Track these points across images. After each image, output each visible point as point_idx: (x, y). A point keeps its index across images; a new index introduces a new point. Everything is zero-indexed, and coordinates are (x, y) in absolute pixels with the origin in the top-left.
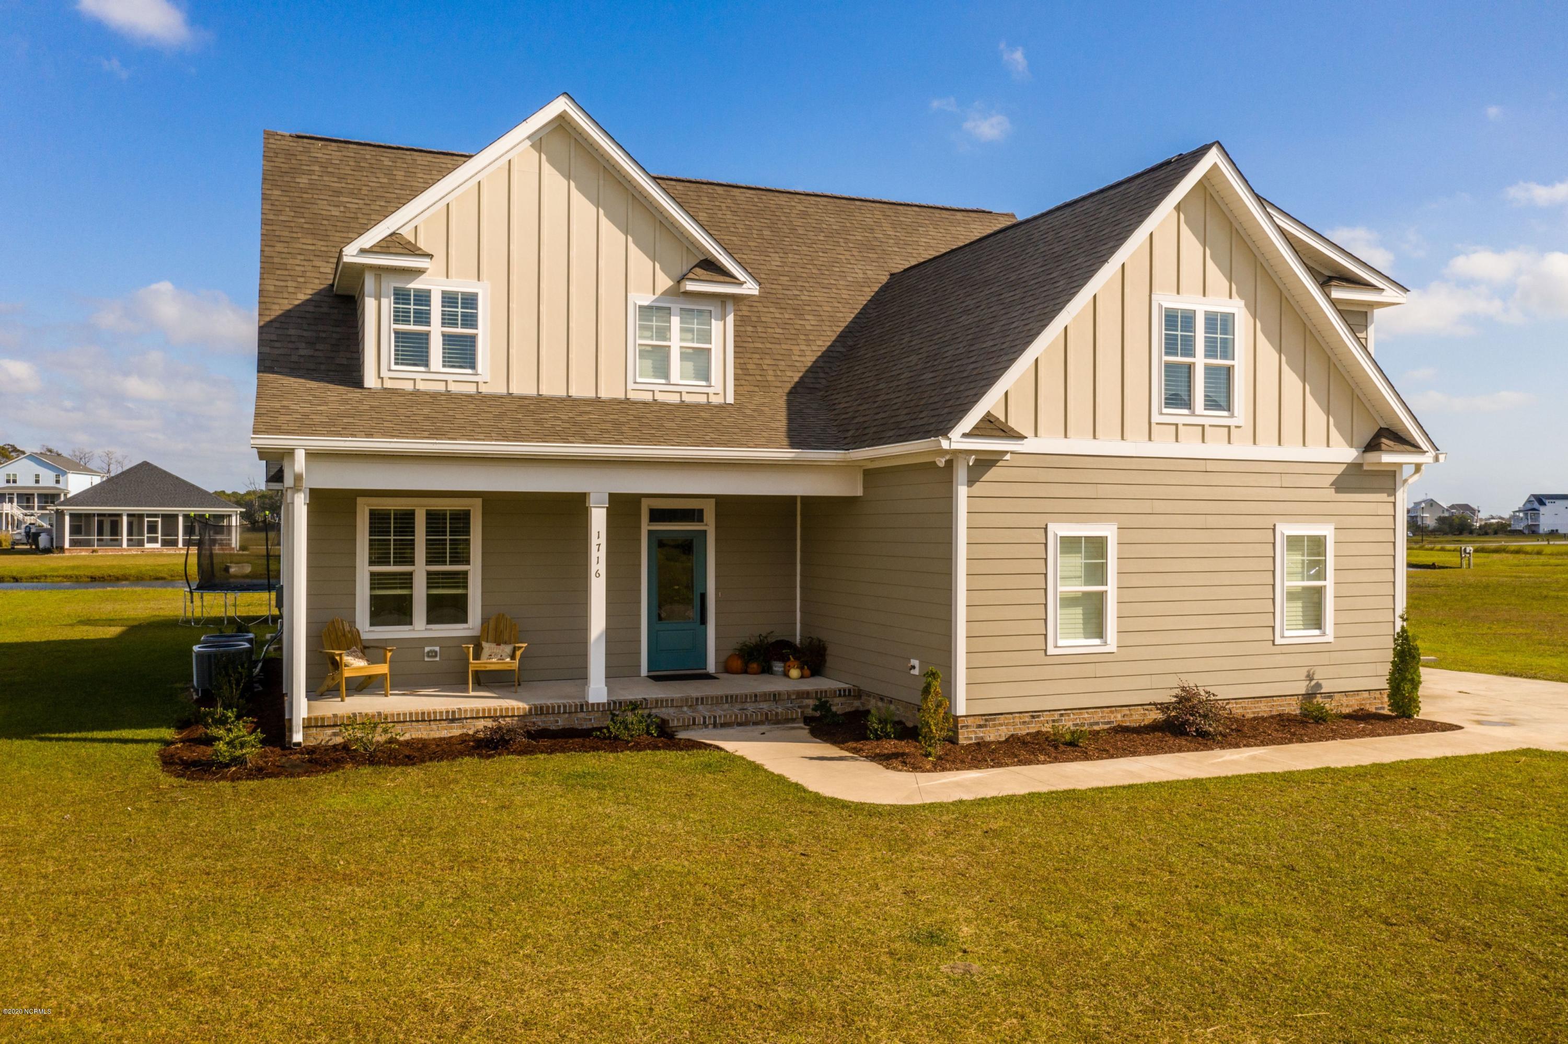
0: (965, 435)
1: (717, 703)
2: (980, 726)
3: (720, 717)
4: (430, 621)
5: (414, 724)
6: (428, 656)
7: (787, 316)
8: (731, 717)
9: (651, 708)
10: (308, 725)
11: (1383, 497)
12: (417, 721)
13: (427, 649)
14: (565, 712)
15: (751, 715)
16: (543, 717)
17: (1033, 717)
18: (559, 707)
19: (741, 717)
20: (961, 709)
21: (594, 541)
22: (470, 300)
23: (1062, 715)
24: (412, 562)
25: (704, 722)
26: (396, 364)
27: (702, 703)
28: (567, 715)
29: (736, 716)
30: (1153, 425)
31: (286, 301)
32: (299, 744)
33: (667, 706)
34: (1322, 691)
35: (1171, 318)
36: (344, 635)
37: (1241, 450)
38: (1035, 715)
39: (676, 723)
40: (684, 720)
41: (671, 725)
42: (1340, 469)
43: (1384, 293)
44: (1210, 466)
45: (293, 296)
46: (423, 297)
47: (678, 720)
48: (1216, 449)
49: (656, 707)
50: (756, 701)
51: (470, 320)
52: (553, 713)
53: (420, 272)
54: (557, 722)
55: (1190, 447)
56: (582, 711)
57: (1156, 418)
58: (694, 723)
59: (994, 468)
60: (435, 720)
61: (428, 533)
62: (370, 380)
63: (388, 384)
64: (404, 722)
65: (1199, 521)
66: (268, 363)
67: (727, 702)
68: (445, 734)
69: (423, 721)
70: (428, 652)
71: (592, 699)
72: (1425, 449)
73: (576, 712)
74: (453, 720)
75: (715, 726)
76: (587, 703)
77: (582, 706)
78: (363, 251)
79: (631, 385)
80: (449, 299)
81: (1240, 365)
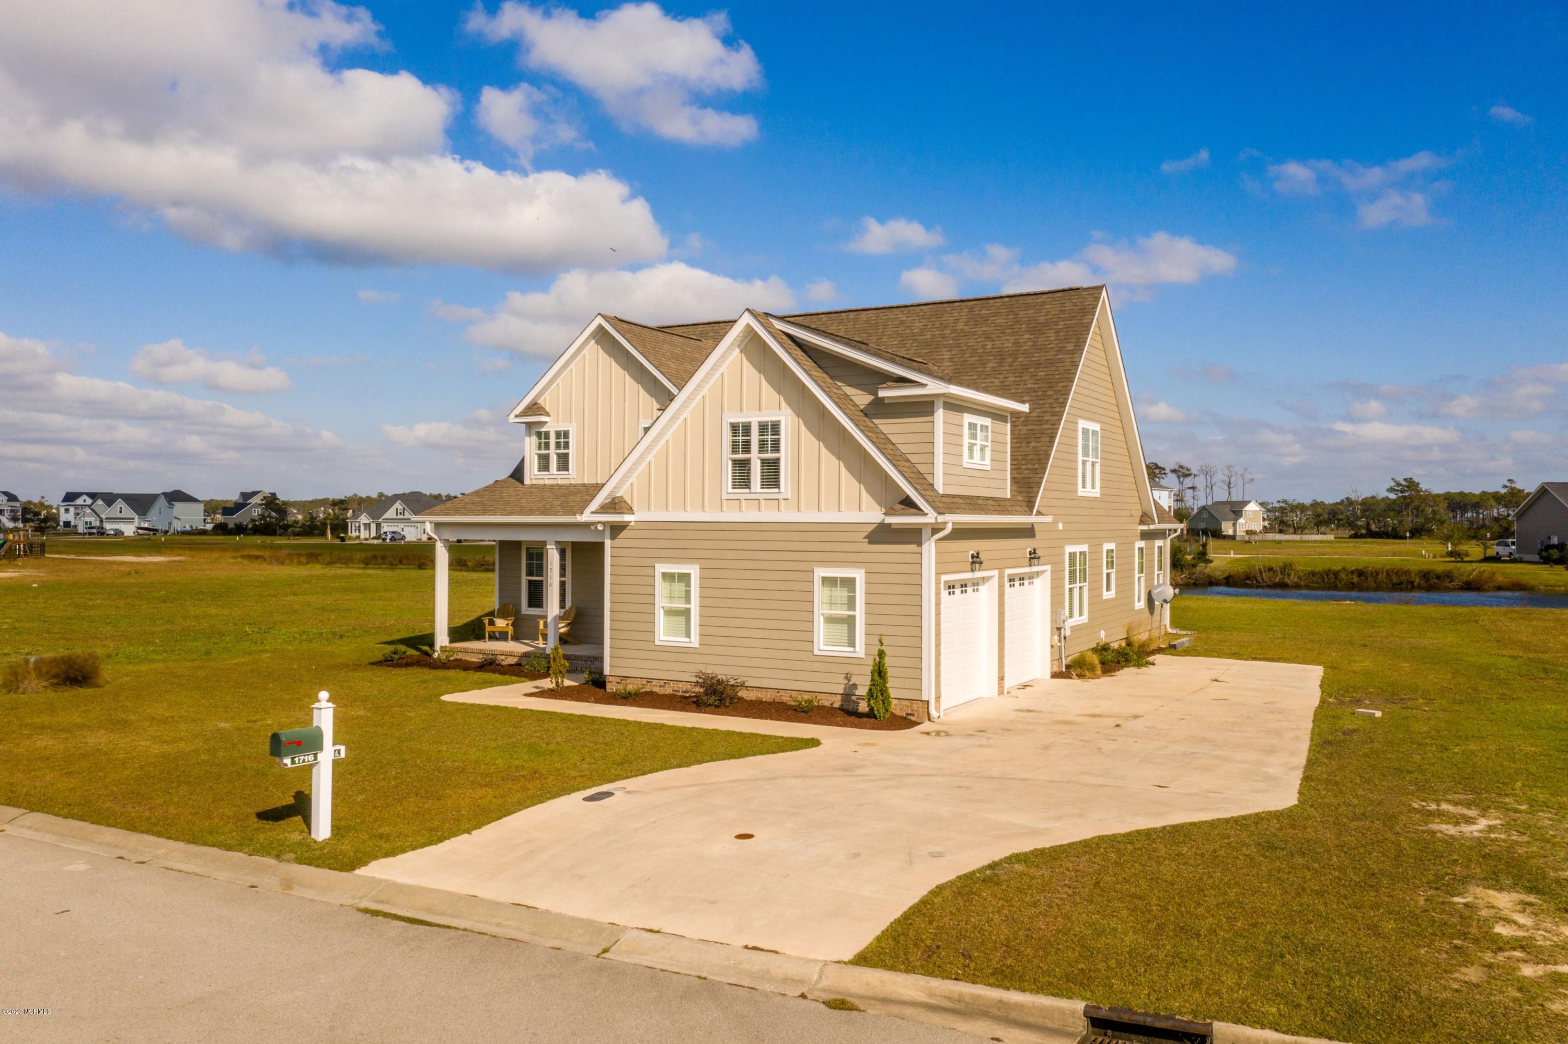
0: (592, 513)
2: (618, 683)
11: (913, 547)
14: (537, 656)
17: (648, 682)
18: (536, 653)
20: (607, 671)
21: (549, 567)
22: (566, 434)
23: (665, 683)
26: (539, 471)
28: (537, 658)
30: (725, 502)
32: (433, 657)
34: (857, 694)
35: (734, 428)
36: (508, 611)
37: (787, 515)
38: (649, 680)
42: (872, 527)
43: (928, 387)
44: (764, 527)
46: (547, 435)
48: (768, 515)
51: (567, 445)
53: (545, 423)
55: (749, 515)
57: (725, 496)
59: (625, 531)
60: (482, 654)
62: (527, 481)
63: (534, 482)
65: (756, 565)
68: (477, 661)
71: (547, 651)
72: (926, 511)
74: (486, 655)
76: (545, 654)
78: (516, 416)
80: (558, 434)
81: (785, 455)
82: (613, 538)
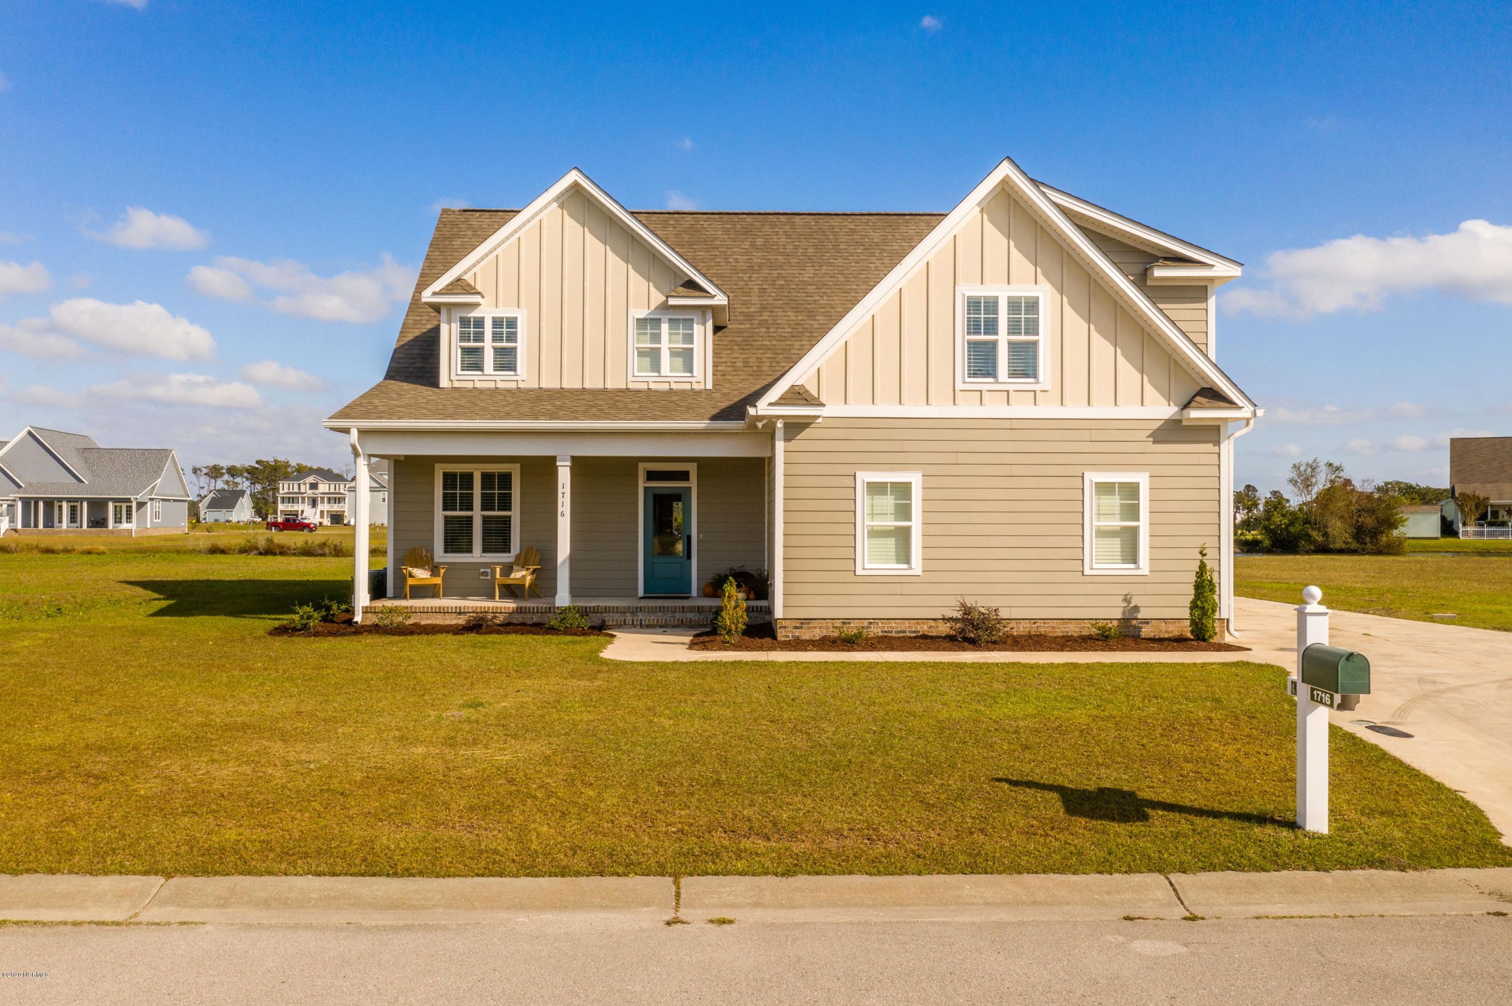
0: (771, 404)
1: (652, 612)
2: (796, 628)
3: (645, 620)
4: (485, 550)
5: (434, 614)
6: (483, 575)
7: (800, 318)
8: (653, 620)
9: (602, 613)
10: (366, 611)
11: (1209, 447)
12: (436, 612)
13: (482, 570)
14: (538, 612)
15: (670, 620)
16: (522, 615)
17: (844, 623)
18: (533, 608)
19: (662, 620)
20: (779, 613)
21: (560, 490)
22: (512, 323)
23: (870, 623)
24: (471, 509)
25: (633, 623)
26: (462, 370)
27: (641, 611)
28: (540, 614)
29: (658, 621)
30: (958, 394)
31: (418, 330)
32: (356, 623)
33: (613, 612)
34: (1139, 617)
35: (974, 304)
36: (421, 558)
37: (1048, 410)
39: (611, 623)
40: (617, 620)
41: (607, 624)
42: (1157, 425)
43: (1215, 268)
44: (1015, 424)
45: (423, 327)
46: (480, 323)
47: (613, 620)
48: (1022, 409)
49: (605, 612)
50: (683, 612)
51: (512, 337)
52: (529, 612)
53: (477, 305)
54: (533, 618)
55: (995, 409)
56: (550, 612)
57: (959, 386)
58: (625, 624)
59: (808, 429)
60: (448, 612)
61: (483, 489)
62: (444, 382)
63: (456, 385)
64: (427, 612)
65: (1005, 470)
66: (393, 374)
67: (660, 611)
68: (454, 622)
69: (440, 612)
70: (483, 573)
71: (558, 604)
72: (1241, 404)
73: (546, 612)
74: (460, 613)
75: (641, 626)
76: (554, 607)
77: (550, 608)
78: (435, 294)
79: (630, 378)
80: (497, 322)
81: (1045, 340)
82: (787, 439)
